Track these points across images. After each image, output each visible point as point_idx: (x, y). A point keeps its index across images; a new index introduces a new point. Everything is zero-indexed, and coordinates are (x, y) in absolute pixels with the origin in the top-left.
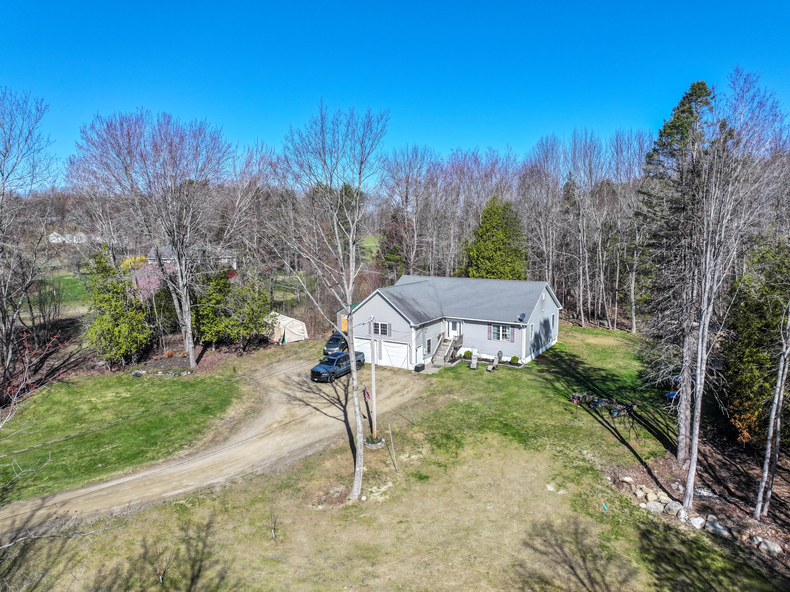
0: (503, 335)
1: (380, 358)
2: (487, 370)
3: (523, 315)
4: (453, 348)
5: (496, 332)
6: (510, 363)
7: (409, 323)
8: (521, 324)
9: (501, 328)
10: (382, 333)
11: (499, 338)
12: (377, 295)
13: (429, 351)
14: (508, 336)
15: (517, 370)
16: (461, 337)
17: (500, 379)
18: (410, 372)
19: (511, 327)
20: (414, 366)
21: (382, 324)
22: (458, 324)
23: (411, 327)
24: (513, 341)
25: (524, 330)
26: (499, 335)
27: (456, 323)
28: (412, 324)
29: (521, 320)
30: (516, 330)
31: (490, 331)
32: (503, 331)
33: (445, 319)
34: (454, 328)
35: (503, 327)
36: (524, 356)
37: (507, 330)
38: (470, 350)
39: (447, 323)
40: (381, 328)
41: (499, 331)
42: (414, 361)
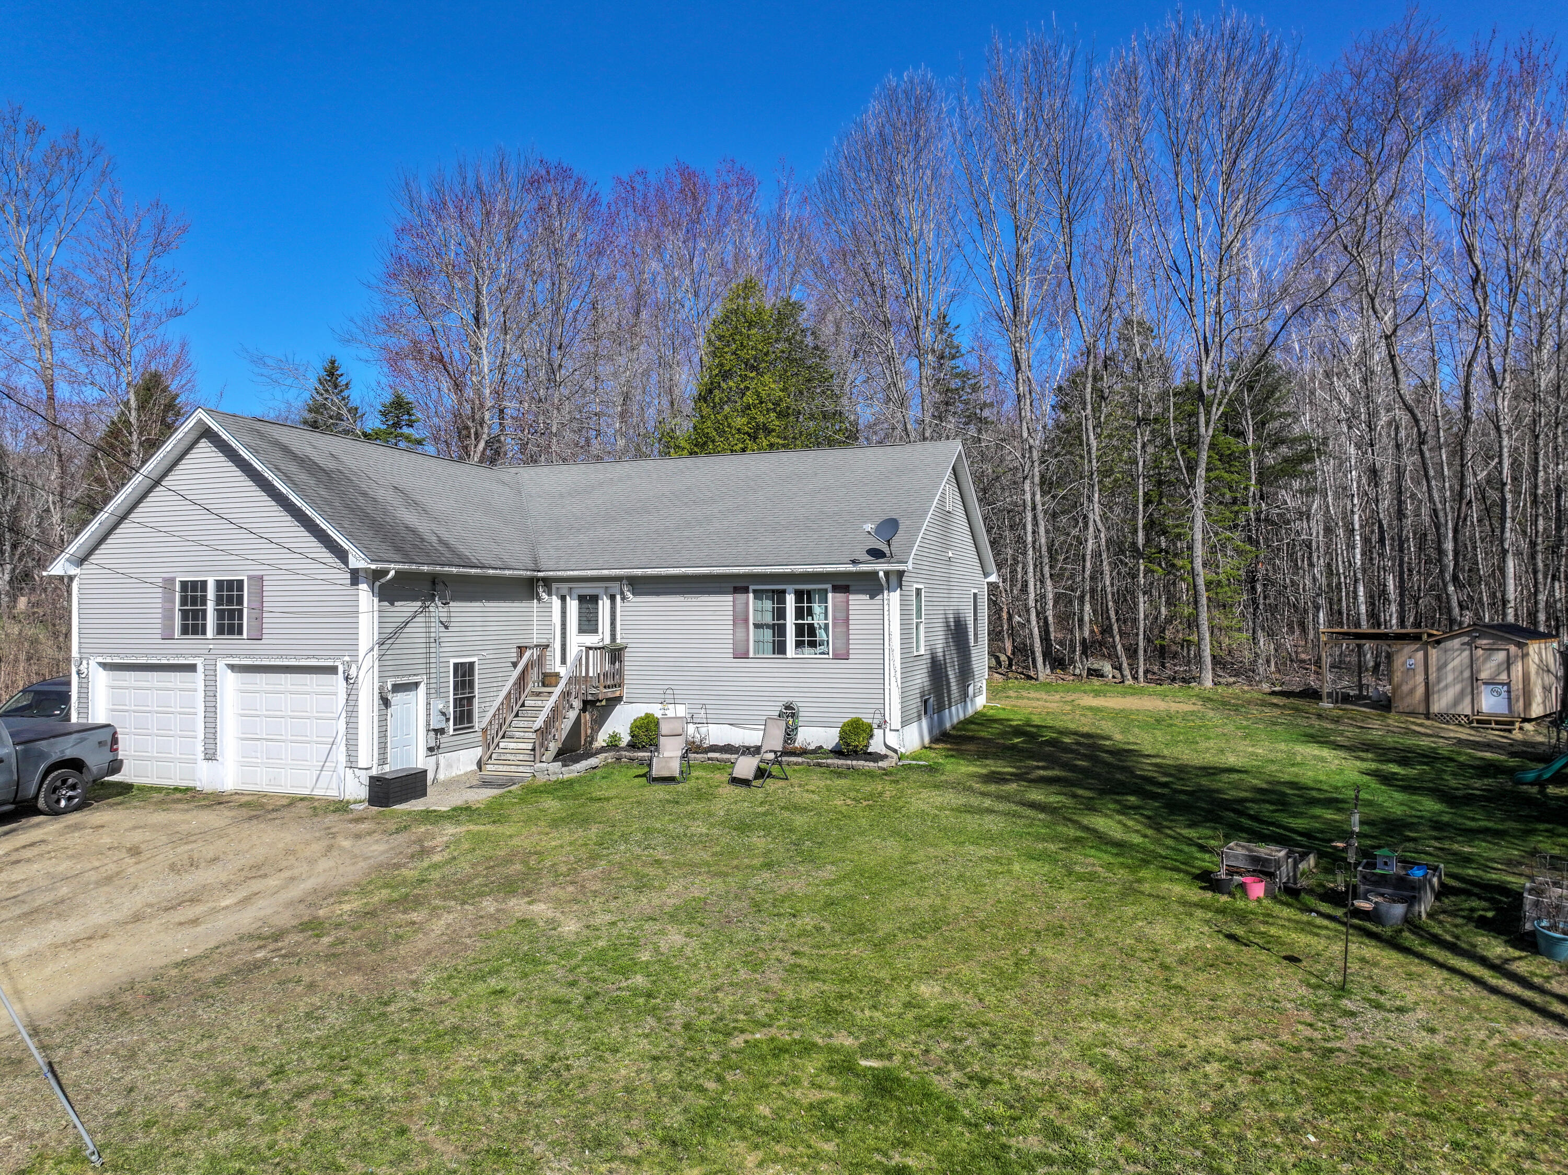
0: (800, 630)
1: (210, 756)
2: (735, 781)
3: (889, 527)
4: (577, 704)
5: (768, 619)
6: (838, 752)
7: (341, 555)
8: (881, 568)
9: (790, 599)
10: (220, 630)
11: (780, 648)
12: (204, 444)
13: (464, 717)
14: (821, 635)
15: (870, 775)
16: (616, 654)
17: (797, 808)
18: (341, 807)
19: (836, 589)
20: (364, 777)
21: (219, 584)
22: (604, 605)
23: (355, 577)
24: (842, 655)
25: (893, 599)
26: (780, 630)
27: (595, 599)
28: (357, 560)
29: (876, 554)
30: (858, 602)
31: (740, 619)
32: (799, 614)
33: (547, 582)
34: (588, 624)
35: (799, 595)
36: (895, 716)
37: (817, 608)
38: (656, 710)
39: (556, 602)
40: (219, 600)
41: (780, 613)
42: (367, 756)
